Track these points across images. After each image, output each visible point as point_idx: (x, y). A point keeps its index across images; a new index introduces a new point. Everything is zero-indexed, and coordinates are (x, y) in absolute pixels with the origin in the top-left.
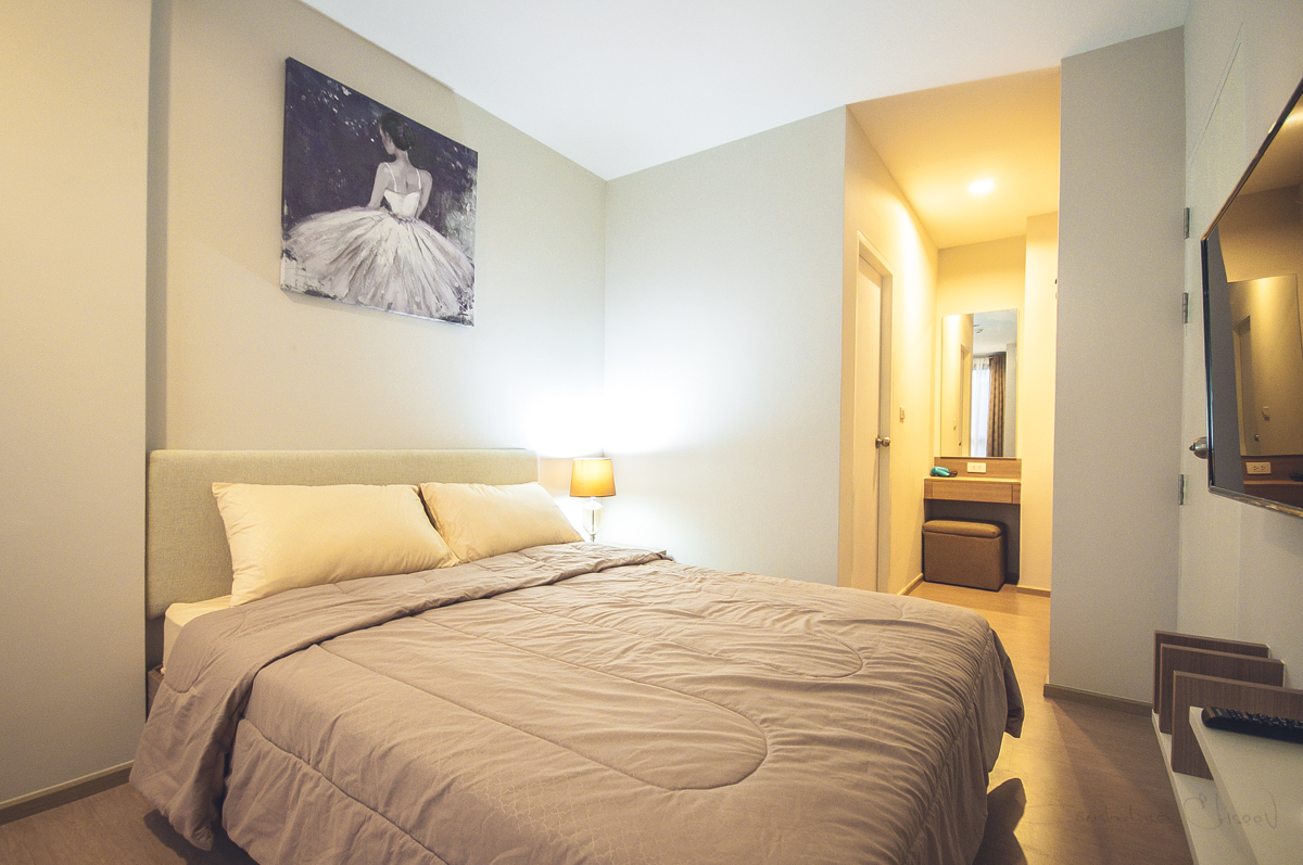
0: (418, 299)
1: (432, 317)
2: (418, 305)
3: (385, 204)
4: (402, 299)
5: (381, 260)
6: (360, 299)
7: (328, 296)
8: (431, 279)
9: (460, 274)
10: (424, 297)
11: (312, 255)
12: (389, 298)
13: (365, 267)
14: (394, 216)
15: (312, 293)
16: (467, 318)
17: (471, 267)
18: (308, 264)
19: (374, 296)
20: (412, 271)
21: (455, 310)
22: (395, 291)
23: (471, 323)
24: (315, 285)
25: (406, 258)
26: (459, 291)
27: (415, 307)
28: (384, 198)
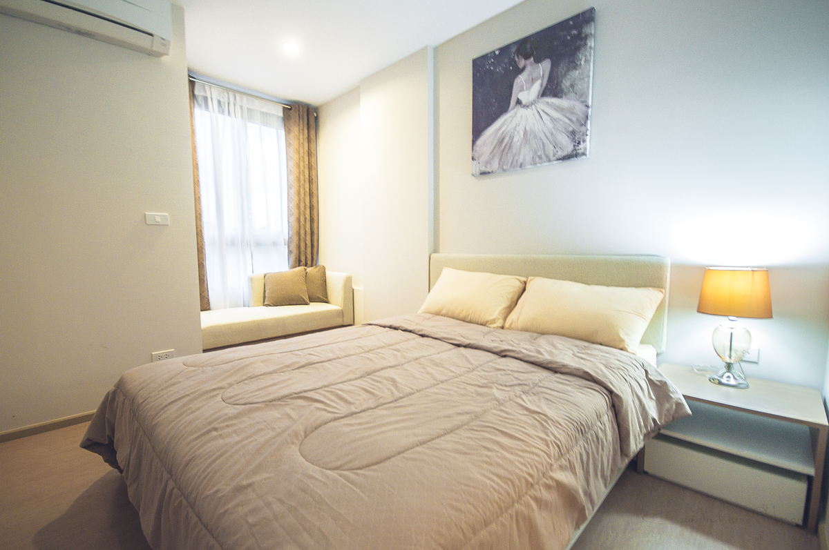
0: (539, 154)
1: (550, 161)
2: (540, 157)
3: (519, 102)
4: (529, 158)
5: (515, 140)
6: (505, 167)
7: (489, 173)
8: (549, 135)
9: (574, 119)
10: (544, 150)
11: (482, 154)
12: (521, 160)
13: (507, 147)
14: (524, 106)
15: (483, 173)
16: (580, 151)
17: (584, 109)
18: (481, 159)
19: (512, 162)
20: (535, 136)
21: (569, 148)
22: (525, 154)
23: (584, 154)
24: (483, 169)
25: (531, 130)
26: (573, 133)
27: (537, 159)
28: (518, 99)
